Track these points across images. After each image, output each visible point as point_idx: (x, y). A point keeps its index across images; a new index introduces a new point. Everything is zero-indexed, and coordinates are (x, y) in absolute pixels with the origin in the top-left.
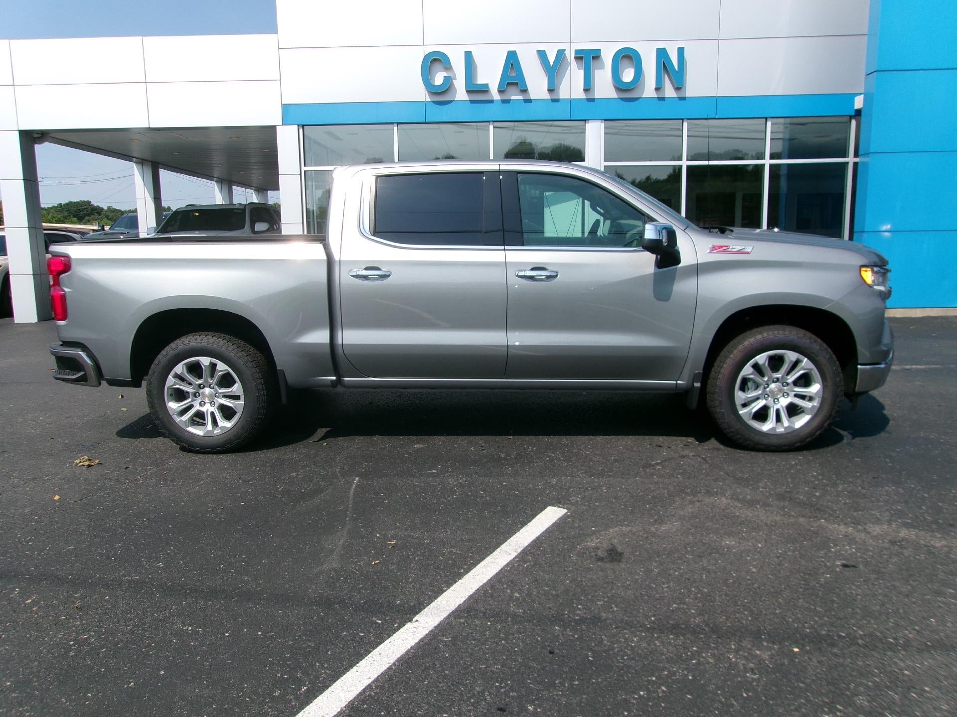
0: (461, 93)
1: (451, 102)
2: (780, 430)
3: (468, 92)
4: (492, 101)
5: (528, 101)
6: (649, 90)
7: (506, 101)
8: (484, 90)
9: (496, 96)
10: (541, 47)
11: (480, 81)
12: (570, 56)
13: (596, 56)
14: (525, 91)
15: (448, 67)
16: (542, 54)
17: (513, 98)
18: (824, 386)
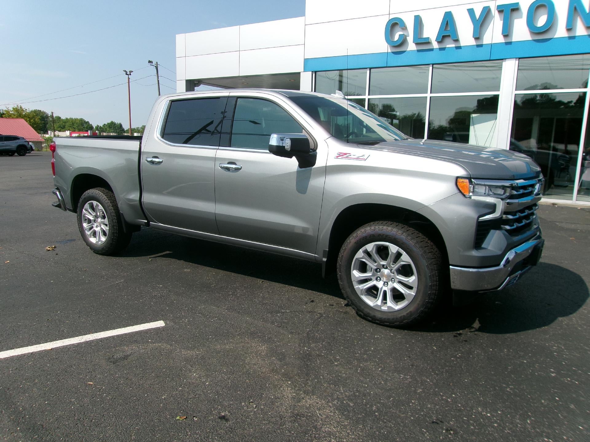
0: (411, 46)
1: (404, 52)
2: (384, 308)
3: (417, 44)
4: (432, 50)
5: (459, 48)
6: (561, 32)
7: (443, 49)
8: (427, 42)
9: (435, 45)
10: (470, 7)
11: (425, 36)
12: (494, 11)
13: (515, 9)
14: (457, 41)
15: (404, 28)
16: (471, 12)
17: (447, 46)
18: (419, 279)
